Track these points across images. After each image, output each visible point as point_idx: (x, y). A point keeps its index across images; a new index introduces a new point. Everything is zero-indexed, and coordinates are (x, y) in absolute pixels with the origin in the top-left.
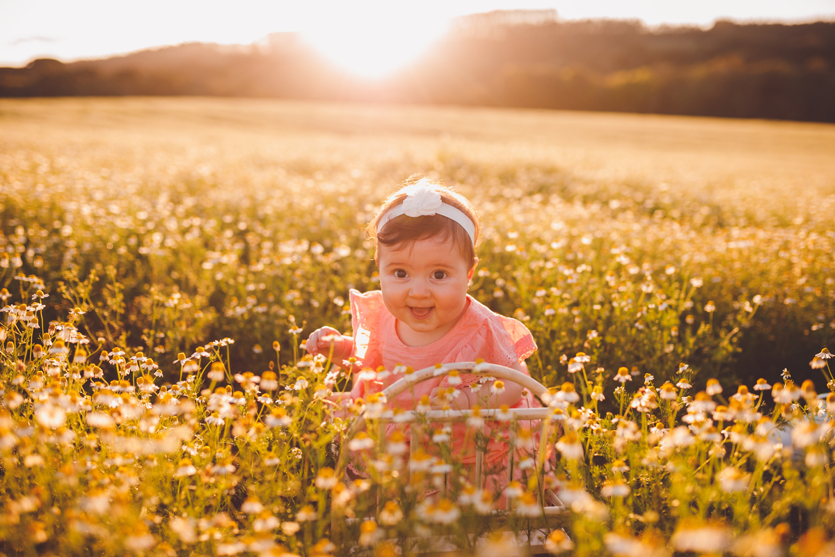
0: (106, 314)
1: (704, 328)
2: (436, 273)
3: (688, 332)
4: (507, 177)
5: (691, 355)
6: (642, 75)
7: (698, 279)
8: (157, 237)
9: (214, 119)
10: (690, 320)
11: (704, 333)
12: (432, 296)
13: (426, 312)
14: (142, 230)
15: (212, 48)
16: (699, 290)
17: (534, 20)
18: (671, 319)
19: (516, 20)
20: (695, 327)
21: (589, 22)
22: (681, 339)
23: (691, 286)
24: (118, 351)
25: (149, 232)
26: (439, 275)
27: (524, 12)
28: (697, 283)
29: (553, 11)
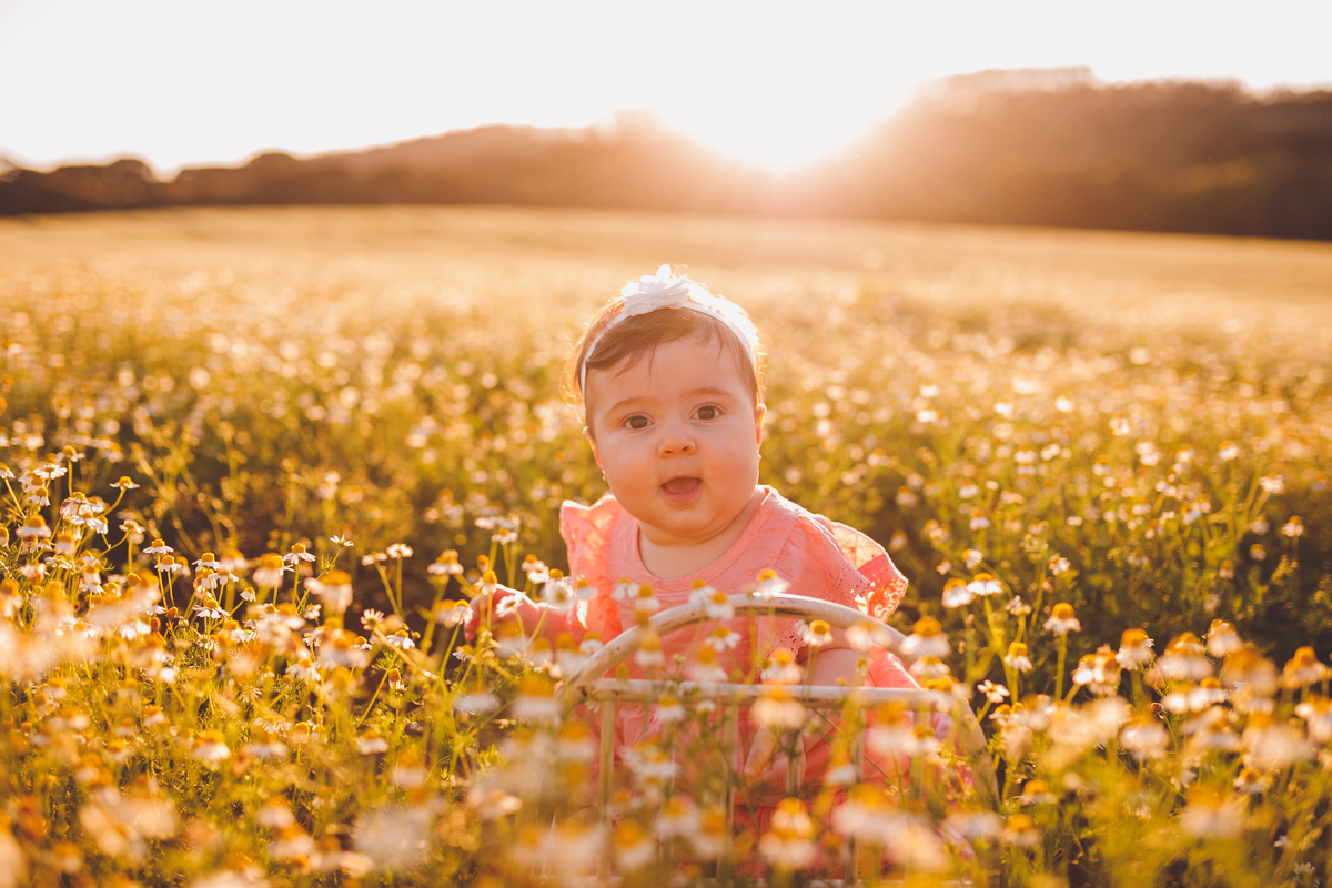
0: (217, 504)
1: (1284, 568)
2: (700, 410)
3: (1253, 576)
4: (972, 323)
5: (1256, 616)
6: (1237, 174)
7: (1274, 478)
8: (349, 397)
9: (523, 243)
10: (1258, 552)
11: (1285, 577)
14: (324, 384)
15: (524, 134)
16: (1274, 498)
18: (1219, 550)
19: (1020, 85)
20: (1268, 566)
22: (1239, 585)
23: (1260, 490)
24: (161, 545)
25: (339, 388)
26: (707, 413)
28: (1272, 485)
29: (1085, 70)
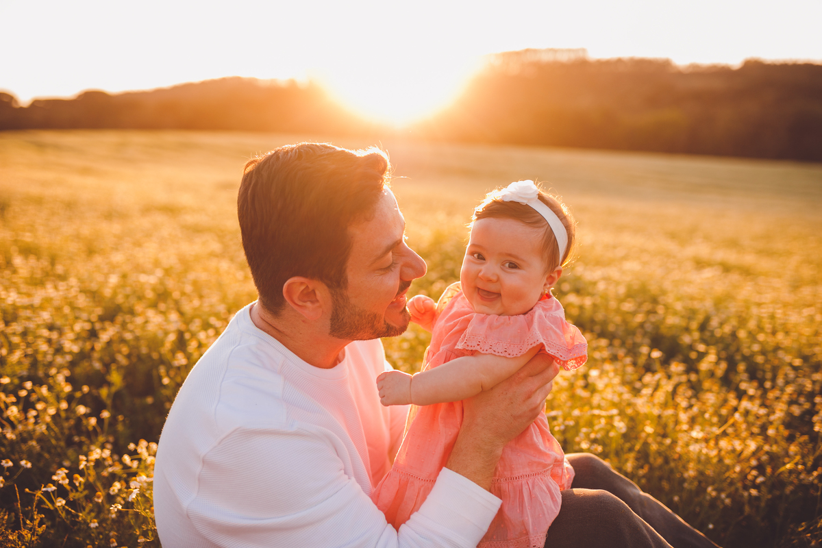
2: (509, 264)
12: (498, 280)
13: (495, 296)
15: (251, 82)
17: (564, 58)
19: (547, 58)
21: (619, 61)
26: (514, 266)
27: (554, 51)
29: (584, 50)
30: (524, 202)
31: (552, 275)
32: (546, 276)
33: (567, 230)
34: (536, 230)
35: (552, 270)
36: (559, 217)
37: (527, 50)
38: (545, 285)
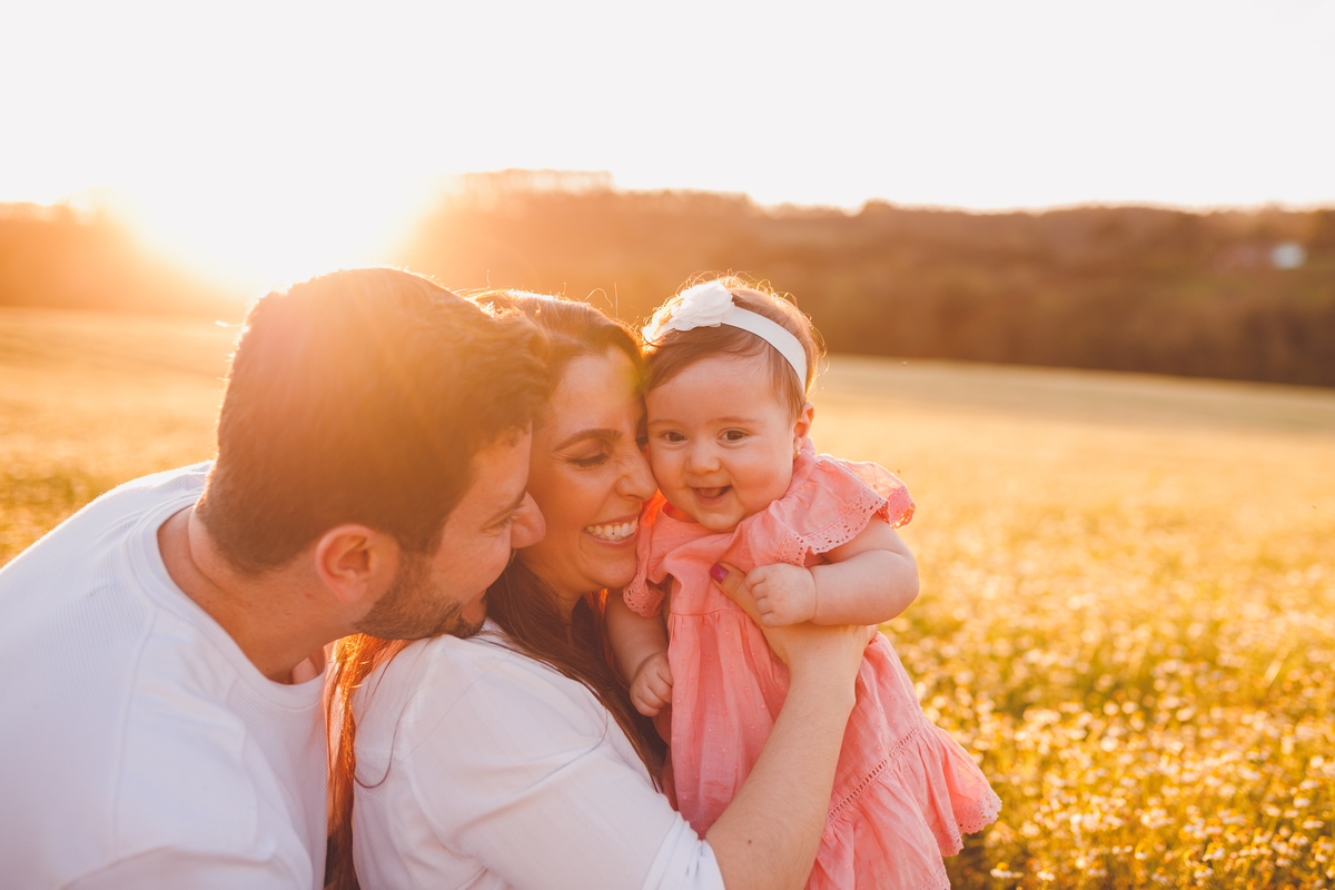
12: (723, 465)
17: (574, 186)
19: (543, 185)
26: (734, 435)
29: (607, 174)
30: (715, 322)
31: (801, 421)
32: (793, 426)
33: (798, 338)
34: (753, 360)
35: (800, 413)
36: (778, 322)
37: (509, 172)
38: (795, 441)
